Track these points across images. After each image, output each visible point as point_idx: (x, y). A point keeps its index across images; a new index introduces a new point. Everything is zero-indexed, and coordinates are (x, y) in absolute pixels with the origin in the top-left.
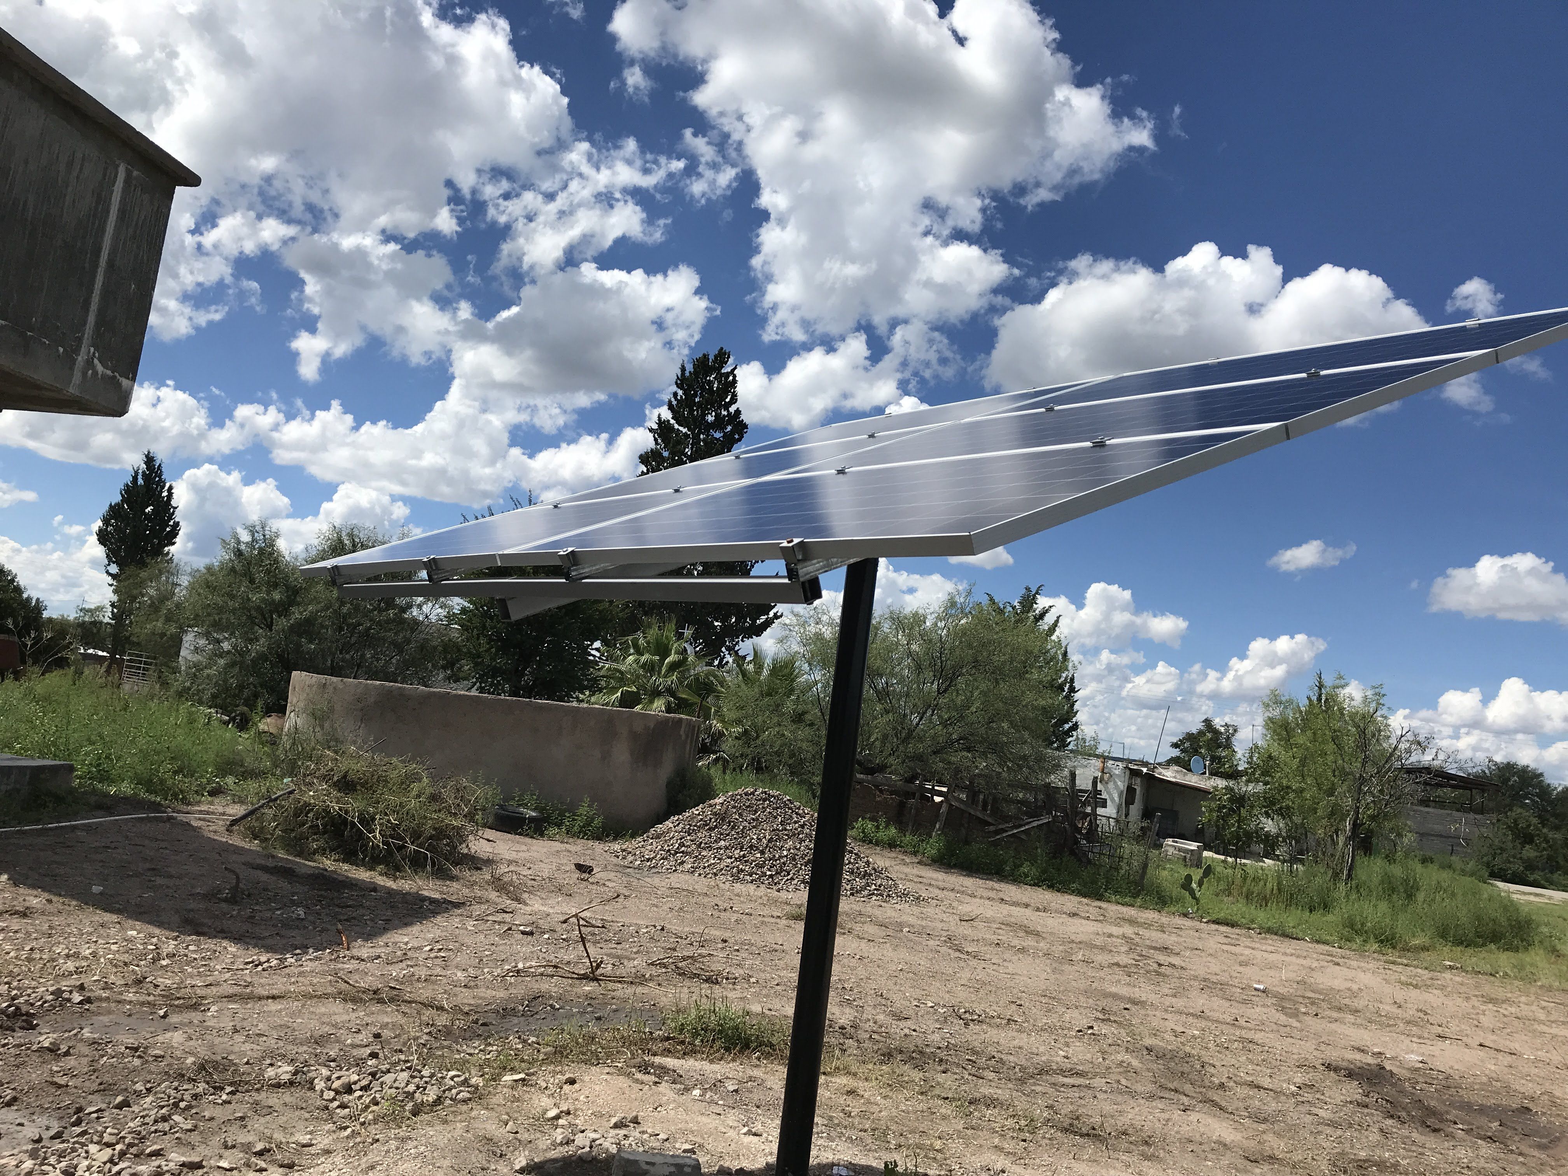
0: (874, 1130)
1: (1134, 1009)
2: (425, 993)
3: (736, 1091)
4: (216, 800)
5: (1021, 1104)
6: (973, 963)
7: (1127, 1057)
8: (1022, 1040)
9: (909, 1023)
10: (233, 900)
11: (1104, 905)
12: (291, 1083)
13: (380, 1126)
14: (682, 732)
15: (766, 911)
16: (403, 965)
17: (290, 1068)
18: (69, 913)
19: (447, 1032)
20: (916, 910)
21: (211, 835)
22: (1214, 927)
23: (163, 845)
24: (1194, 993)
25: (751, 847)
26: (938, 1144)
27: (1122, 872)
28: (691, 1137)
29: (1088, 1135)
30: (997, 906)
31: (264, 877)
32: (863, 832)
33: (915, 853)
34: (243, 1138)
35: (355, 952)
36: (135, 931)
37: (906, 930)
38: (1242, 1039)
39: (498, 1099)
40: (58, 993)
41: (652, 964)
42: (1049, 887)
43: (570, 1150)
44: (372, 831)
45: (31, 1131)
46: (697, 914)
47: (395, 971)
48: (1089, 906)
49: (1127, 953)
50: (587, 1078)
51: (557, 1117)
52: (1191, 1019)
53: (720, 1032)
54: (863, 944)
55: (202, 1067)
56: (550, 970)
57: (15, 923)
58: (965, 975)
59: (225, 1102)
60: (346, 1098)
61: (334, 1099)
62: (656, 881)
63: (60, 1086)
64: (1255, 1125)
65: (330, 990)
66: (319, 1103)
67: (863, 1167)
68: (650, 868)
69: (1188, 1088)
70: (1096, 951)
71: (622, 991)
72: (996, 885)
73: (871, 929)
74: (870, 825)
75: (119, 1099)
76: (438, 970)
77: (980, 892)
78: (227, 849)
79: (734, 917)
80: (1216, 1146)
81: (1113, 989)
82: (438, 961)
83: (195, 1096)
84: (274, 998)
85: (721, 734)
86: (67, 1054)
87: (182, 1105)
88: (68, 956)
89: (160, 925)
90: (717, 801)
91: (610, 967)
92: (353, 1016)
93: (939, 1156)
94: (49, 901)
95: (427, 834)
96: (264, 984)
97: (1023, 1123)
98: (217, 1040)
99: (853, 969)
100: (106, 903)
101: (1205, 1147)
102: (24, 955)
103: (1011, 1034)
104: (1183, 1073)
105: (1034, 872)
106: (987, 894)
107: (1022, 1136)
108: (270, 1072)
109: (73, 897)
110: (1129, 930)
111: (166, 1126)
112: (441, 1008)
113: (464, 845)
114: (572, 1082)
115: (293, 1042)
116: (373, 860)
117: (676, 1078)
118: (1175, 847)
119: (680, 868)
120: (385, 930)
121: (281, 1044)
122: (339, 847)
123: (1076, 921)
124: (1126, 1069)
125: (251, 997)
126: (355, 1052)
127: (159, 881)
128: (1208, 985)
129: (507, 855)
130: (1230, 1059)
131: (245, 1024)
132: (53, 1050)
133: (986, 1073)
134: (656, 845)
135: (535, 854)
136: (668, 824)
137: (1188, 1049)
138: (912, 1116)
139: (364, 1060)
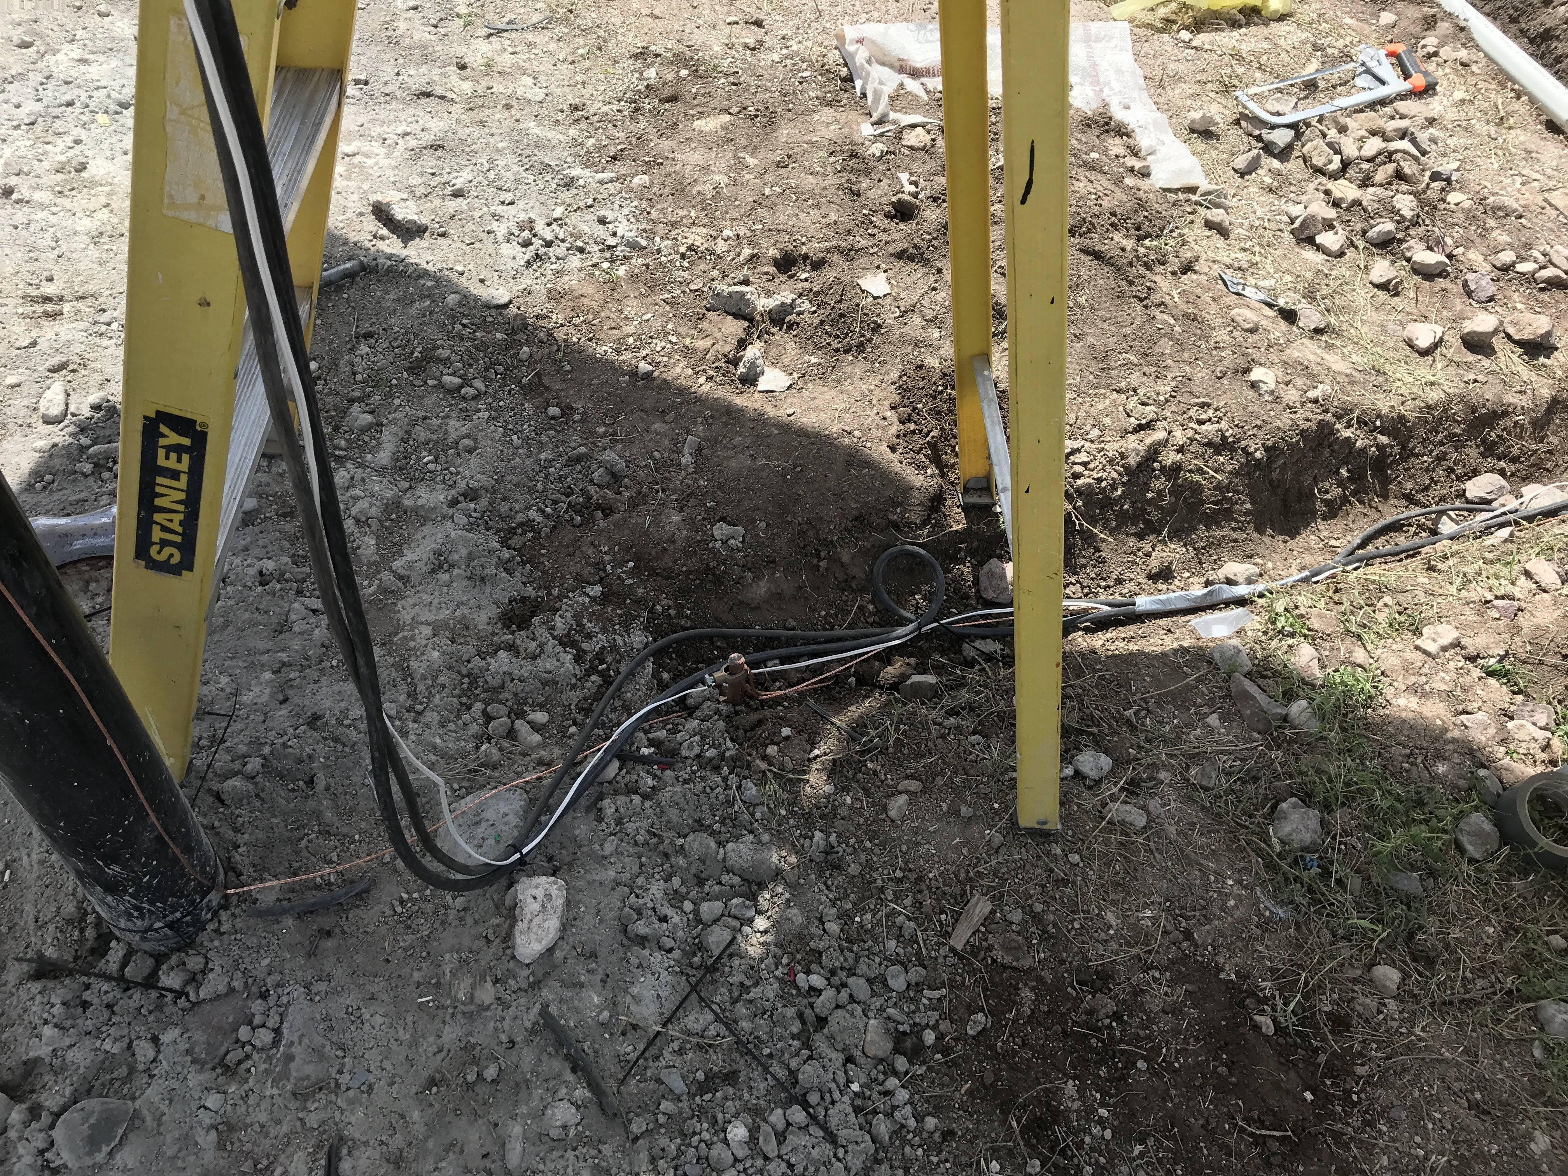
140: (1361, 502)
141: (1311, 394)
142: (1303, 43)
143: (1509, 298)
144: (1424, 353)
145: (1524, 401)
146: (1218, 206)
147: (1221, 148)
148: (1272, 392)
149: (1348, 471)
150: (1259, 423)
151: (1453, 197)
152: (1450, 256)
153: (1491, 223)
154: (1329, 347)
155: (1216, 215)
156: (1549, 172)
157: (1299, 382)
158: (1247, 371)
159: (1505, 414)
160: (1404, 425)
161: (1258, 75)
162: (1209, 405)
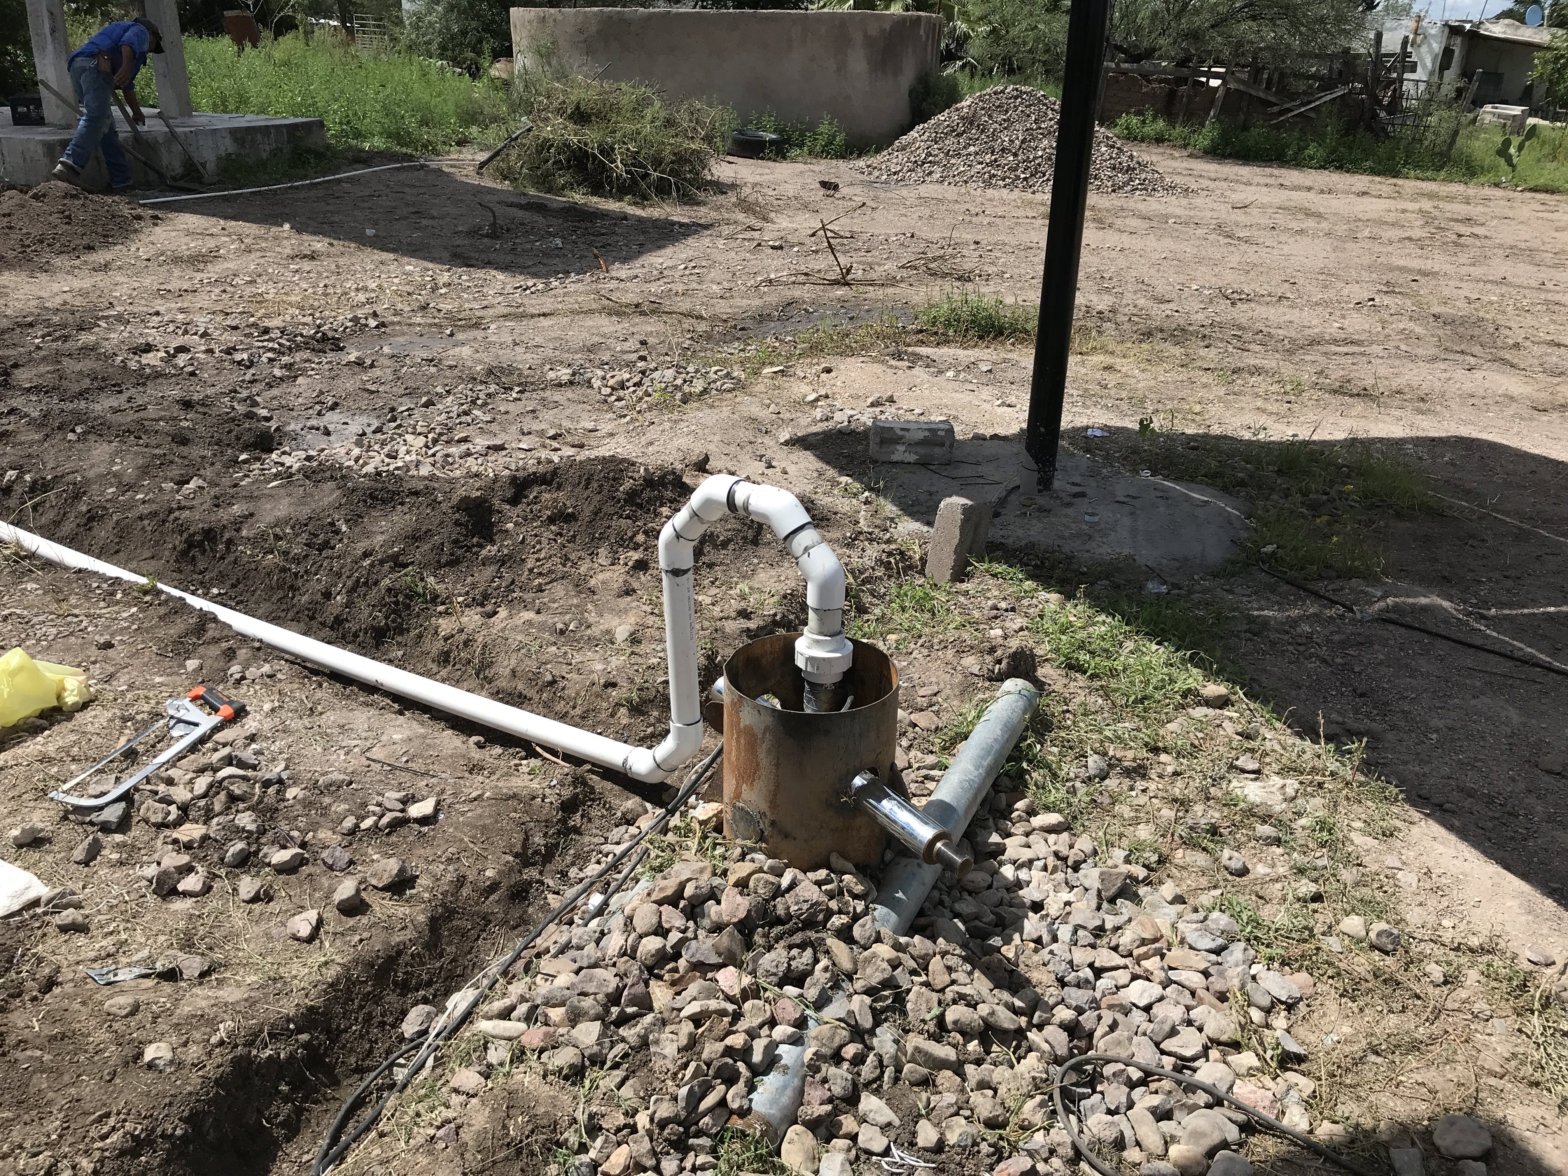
0: (1131, 398)
1: (1422, 280)
2: (684, 305)
3: (990, 371)
4: (464, 150)
5: (1288, 370)
6: (1244, 247)
7: (1412, 325)
8: (1293, 315)
9: (1171, 306)
10: (493, 235)
11: (1400, 182)
12: (571, 383)
13: (655, 413)
14: (922, 32)
15: (1021, 213)
16: (661, 282)
17: (570, 371)
18: (351, 254)
19: (709, 337)
20: (1184, 202)
21: (464, 179)
22: (1529, 195)
23: (422, 190)
24: (1496, 262)
25: (1003, 150)
26: (1197, 408)
27: (1426, 143)
28: (945, 411)
29: (1358, 395)
30: (1275, 191)
31: (520, 214)
32: (1127, 128)
33: (1185, 146)
34: (536, 426)
35: (614, 274)
36: (412, 266)
37: (1171, 221)
38: (1547, 302)
39: (760, 388)
40: (355, 320)
41: (903, 267)
42: (1337, 168)
43: (830, 425)
44: (613, 161)
45: (355, 427)
46: (948, 220)
47: (654, 288)
48: (1382, 184)
49: (1423, 227)
50: (842, 367)
51: (817, 400)
52: (1489, 286)
53: (973, 322)
54: (1125, 237)
55: (490, 372)
56: (801, 278)
57: (306, 265)
58: (1234, 260)
59: (516, 399)
60: (621, 393)
61: (611, 394)
62: (904, 192)
63: (372, 392)
64: (1550, 379)
65: (594, 306)
66: (598, 397)
67: (1118, 428)
68: (898, 181)
69: (1477, 350)
70: (1385, 227)
71: (873, 293)
72: (1276, 172)
73: (1133, 223)
74: (1135, 120)
75: (424, 399)
76: (694, 285)
77: (1257, 179)
78: (479, 190)
79: (988, 220)
80: (1500, 399)
81: (1402, 263)
82: (694, 277)
83: (489, 395)
84: (544, 315)
85: (967, 37)
86: (372, 366)
87: (479, 402)
88: (357, 290)
89: (432, 260)
90: (964, 103)
91: (860, 272)
92: (620, 326)
93: (1198, 418)
94: (331, 244)
95: (668, 160)
96: (533, 305)
97: (1289, 387)
98: (501, 352)
99: (1112, 260)
100: (381, 243)
101: (1488, 401)
102: (320, 291)
103: (1281, 310)
104: (1472, 337)
105: (1321, 153)
106: (1263, 180)
107: (1287, 398)
108: (551, 375)
109: (350, 240)
110: (1426, 205)
111: (469, 419)
112: (700, 317)
113: (706, 171)
114: (828, 371)
115: (568, 351)
116: (621, 190)
117: (930, 362)
118: (1494, 114)
119: (928, 179)
120: (640, 253)
121: (557, 353)
122: (585, 180)
123: (1366, 200)
124: (1407, 336)
125: (523, 316)
126: (625, 357)
127: (424, 222)
128: (1513, 252)
129: (751, 179)
130: (1529, 320)
131: (523, 338)
132: (359, 363)
133: (1252, 347)
134: (902, 157)
135: (779, 176)
136: (913, 134)
137: (1481, 314)
138: (1172, 387)
139: (634, 363)
140: (316, 1102)
141: (214, 1040)
142: (110, 720)
143: (366, 854)
144: (310, 939)
145: (409, 934)
146: (66, 907)
147: (56, 848)
148: (172, 1062)
149: (287, 1084)
150: (167, 1100)
151: (291, 793)
152: (303, 845)
153: (327, 800)
154: (220, 982)
155: (69, 915)
156: (364, 735)
157: (197, 1035)
158: (140, 1055)
159: (399, 953)
160: (318, 1013)
161: (73, 767)
162: (108, 1115)
